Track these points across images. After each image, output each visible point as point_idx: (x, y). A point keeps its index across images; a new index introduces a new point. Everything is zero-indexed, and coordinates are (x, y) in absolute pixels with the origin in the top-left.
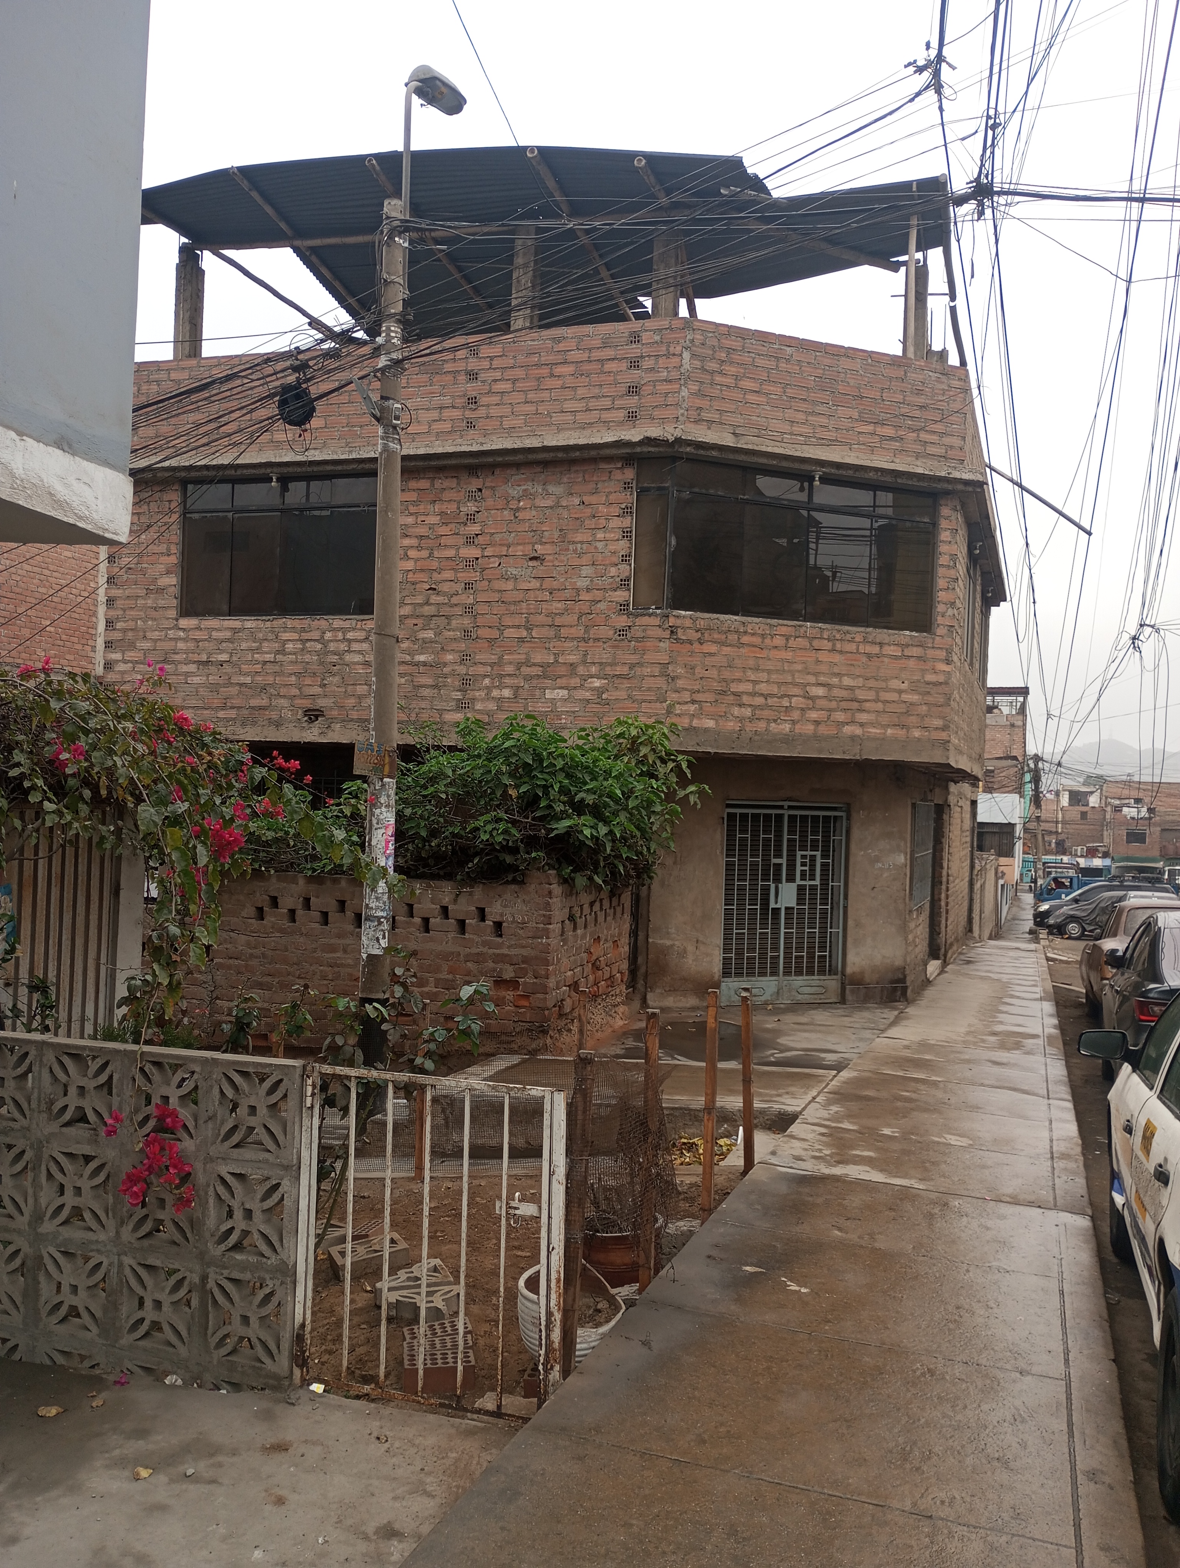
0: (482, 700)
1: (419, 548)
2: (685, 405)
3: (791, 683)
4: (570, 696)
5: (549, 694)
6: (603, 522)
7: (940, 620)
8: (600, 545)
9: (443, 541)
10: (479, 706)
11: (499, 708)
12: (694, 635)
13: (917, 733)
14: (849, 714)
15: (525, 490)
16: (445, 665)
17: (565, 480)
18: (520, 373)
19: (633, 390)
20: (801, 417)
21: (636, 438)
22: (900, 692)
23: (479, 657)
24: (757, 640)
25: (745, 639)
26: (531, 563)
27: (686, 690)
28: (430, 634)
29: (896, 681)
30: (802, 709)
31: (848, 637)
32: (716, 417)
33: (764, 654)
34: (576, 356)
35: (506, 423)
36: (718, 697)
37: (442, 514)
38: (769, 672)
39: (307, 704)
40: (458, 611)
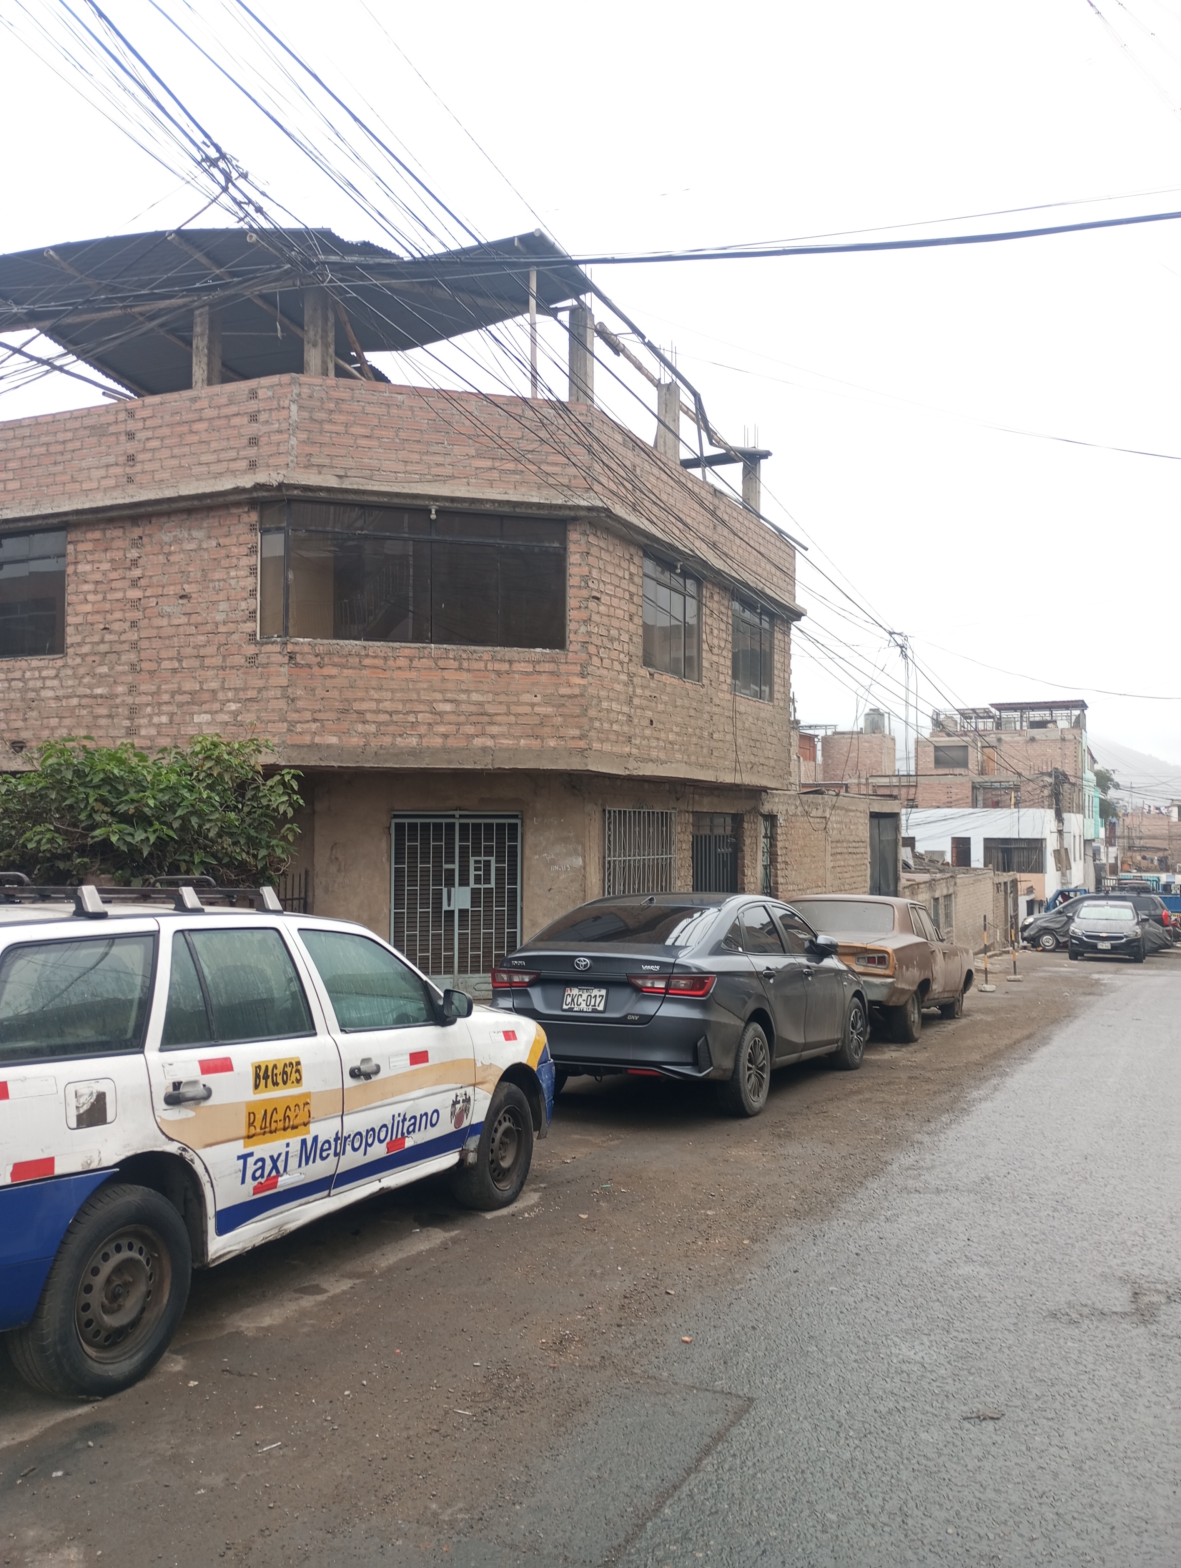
0: (146, 726)
1: (95, 592)
2: (294, 452)
3: (417, 701)
4: (213, 719)
5: (197, 719)
6: (234, 560)
7: (572, 637)
8: (233, 582)
9: (114, 585)
10: (143, 732)
11: (159, 734)
12: (313, 660)
13: (552, 743)
14: (479, 727)
15: (175, 536)
16: (117, 696)
17: (205, 525)
18: (166, 431)
19: (254, 441)
20: (415, 457)
21: (249, 485)
22: (533, 705)
23: (143, 688)
24: (379, 662)
25: (367, 662)
26: (181, 601)
27: (307, 710)
28: (104, 669)
29: (528, 695)
30: (430, 724)
31: (475, 656)
32: (327, 461)
33: (388, 674)
34: (209, 413)
35: (157, 477)
36: (339, 716)
37: (112, 561)
38: (393, 691)
39: (13, 737)
40: (126, 647)
